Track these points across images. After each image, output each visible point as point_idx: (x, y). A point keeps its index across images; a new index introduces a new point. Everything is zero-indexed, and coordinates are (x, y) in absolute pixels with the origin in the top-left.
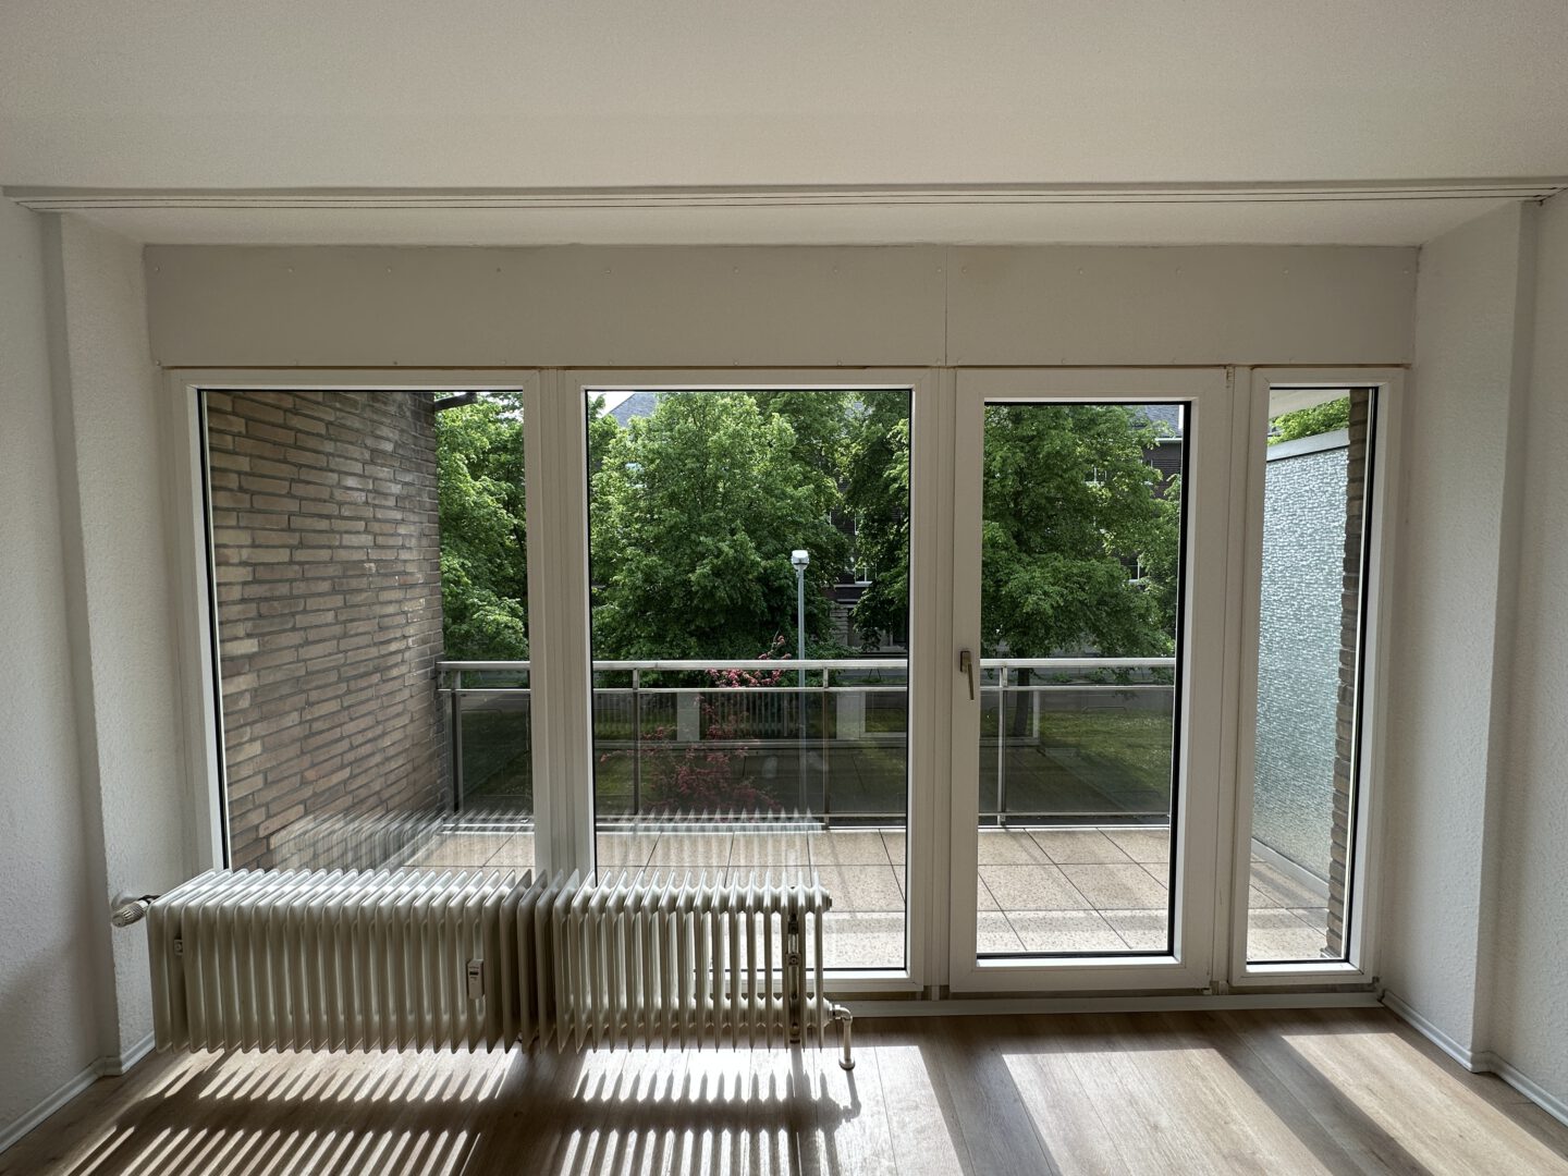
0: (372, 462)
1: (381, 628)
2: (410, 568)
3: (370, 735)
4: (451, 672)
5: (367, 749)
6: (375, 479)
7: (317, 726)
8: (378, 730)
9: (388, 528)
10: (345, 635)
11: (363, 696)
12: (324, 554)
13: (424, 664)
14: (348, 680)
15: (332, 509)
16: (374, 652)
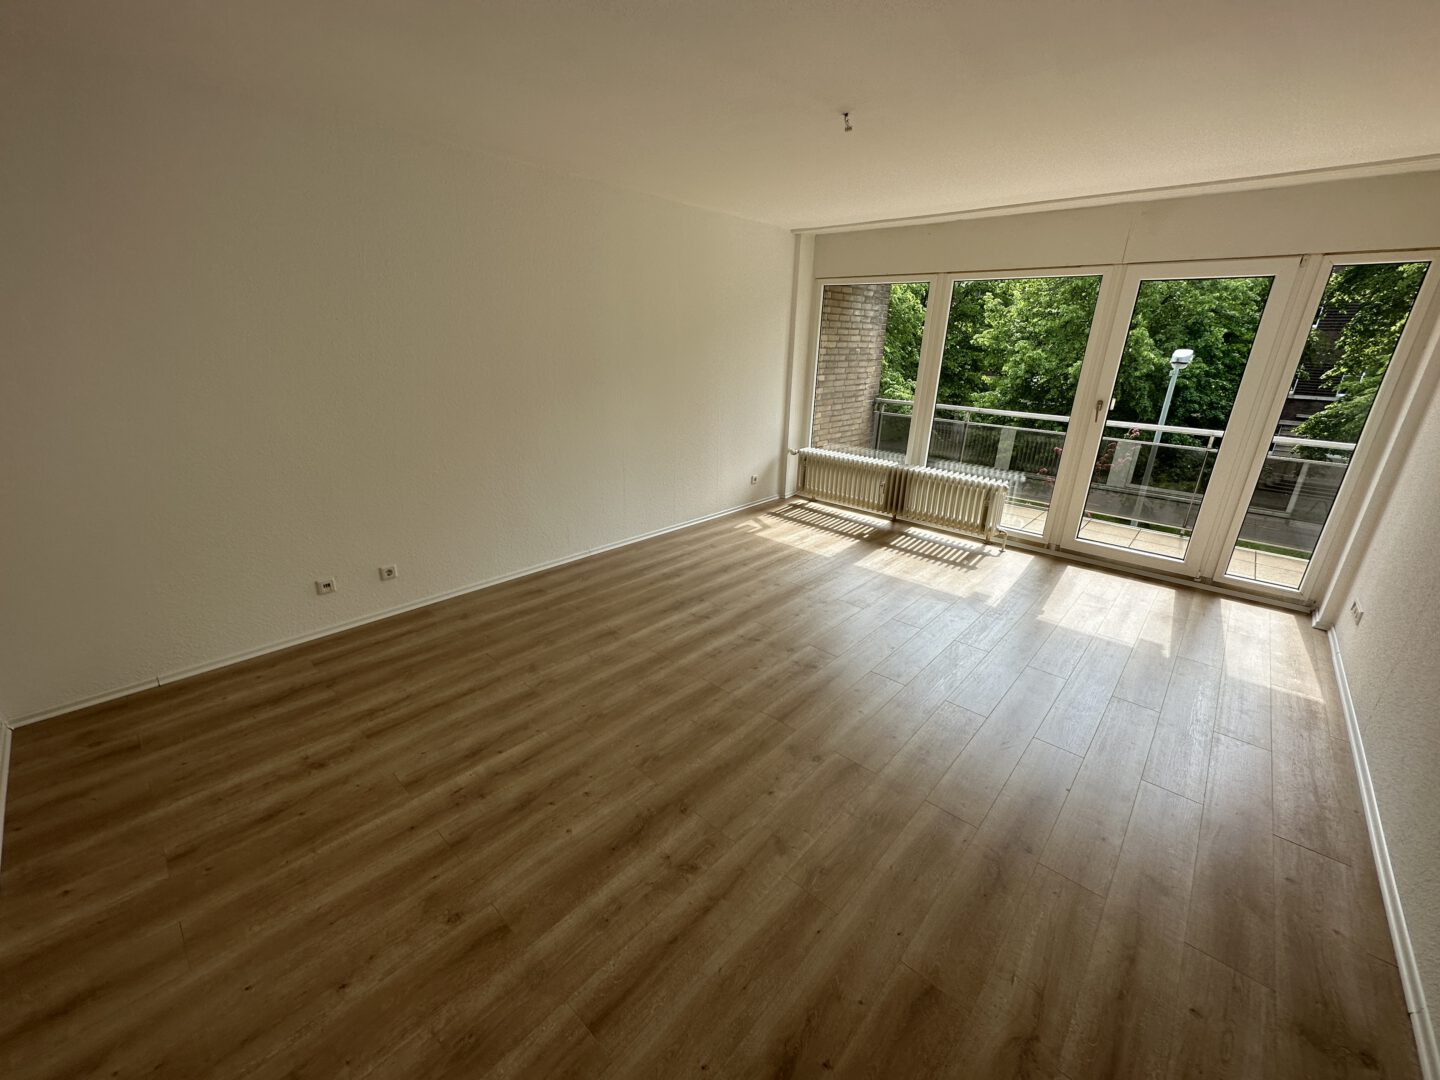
0: (865, 302)
1: (858, 378)
2: (872, 352)
3: (849, 423)
4: (881, 404)
5: (847, 428)
6: (865, 310)
7: (836, 413)
8: (851, 422)
9: (866, 333)
10: (847, 379)
11: (849, 405)
12: (845, 344)
13: (871, 398)
14: (845, 397)
15: (849, 325)
16: (854, 388)
